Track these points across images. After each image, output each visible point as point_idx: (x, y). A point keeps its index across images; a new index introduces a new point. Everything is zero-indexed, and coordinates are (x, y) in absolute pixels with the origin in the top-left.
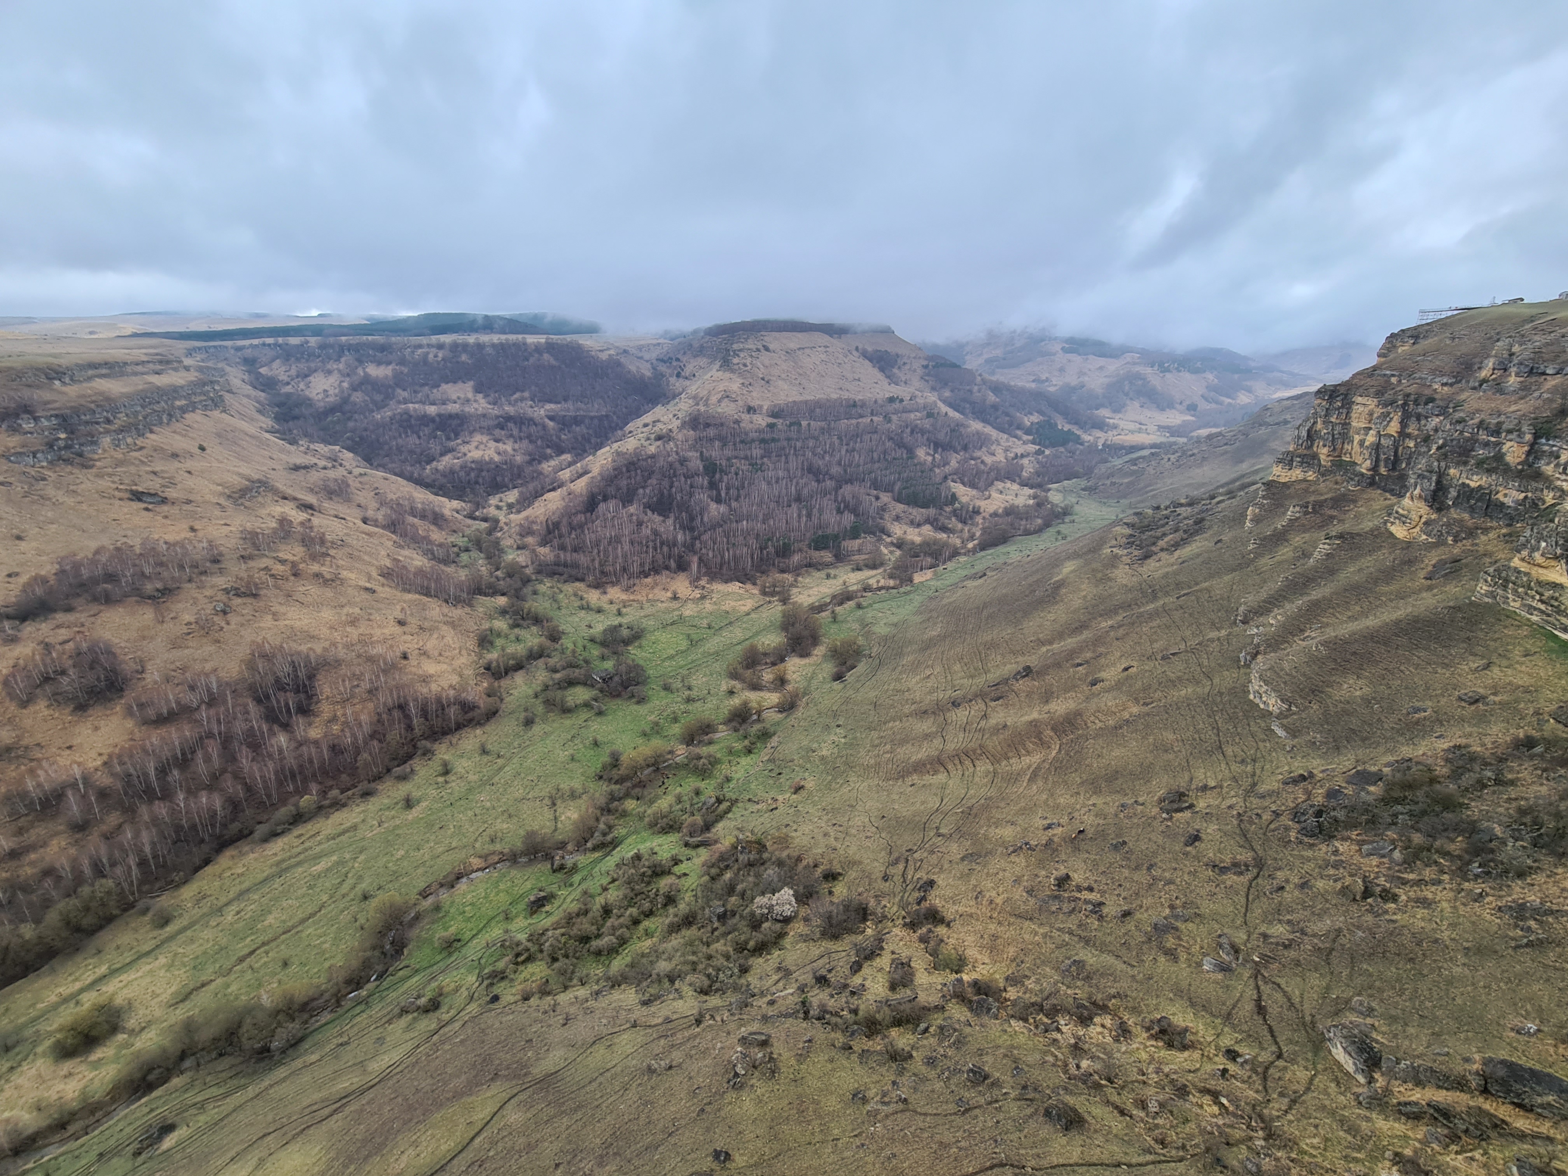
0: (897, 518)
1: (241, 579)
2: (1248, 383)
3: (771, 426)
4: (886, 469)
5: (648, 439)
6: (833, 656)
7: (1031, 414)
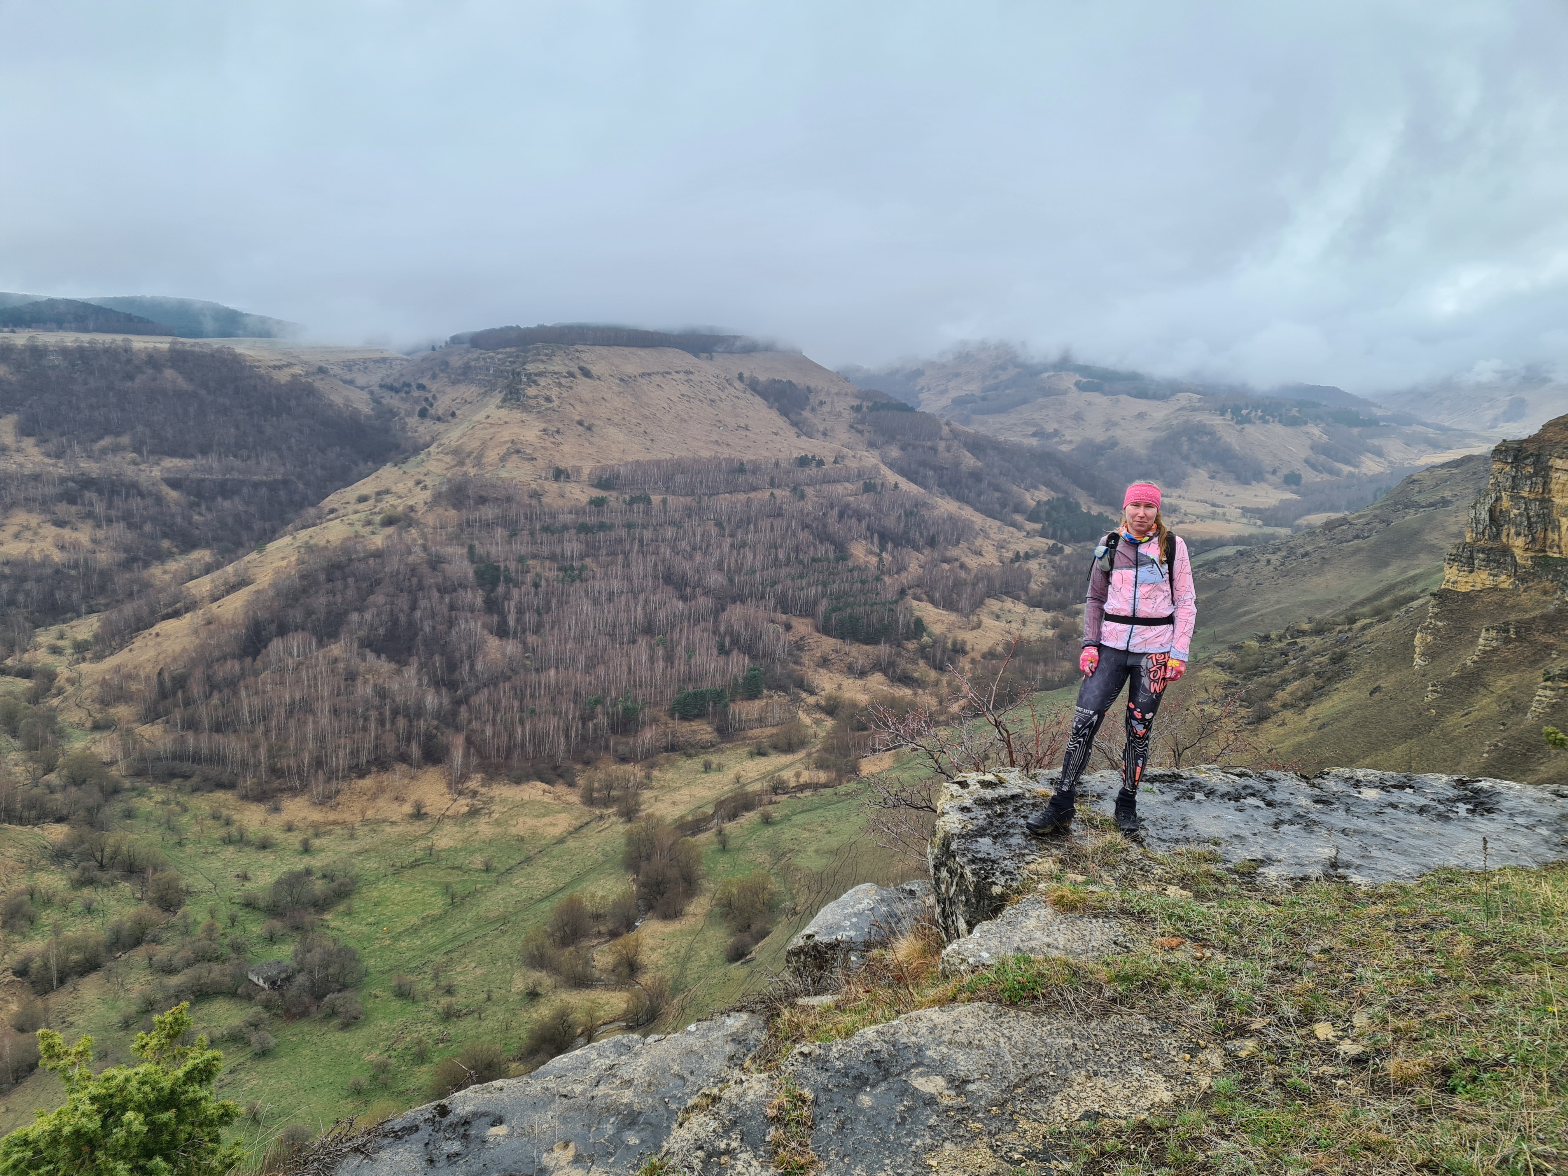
0: (824, 662)
2: (1376, 442)
3: (598, 503)
4: (801, 576)
5: (369, 523)
6: (725, 916)
7: (1036, 488)
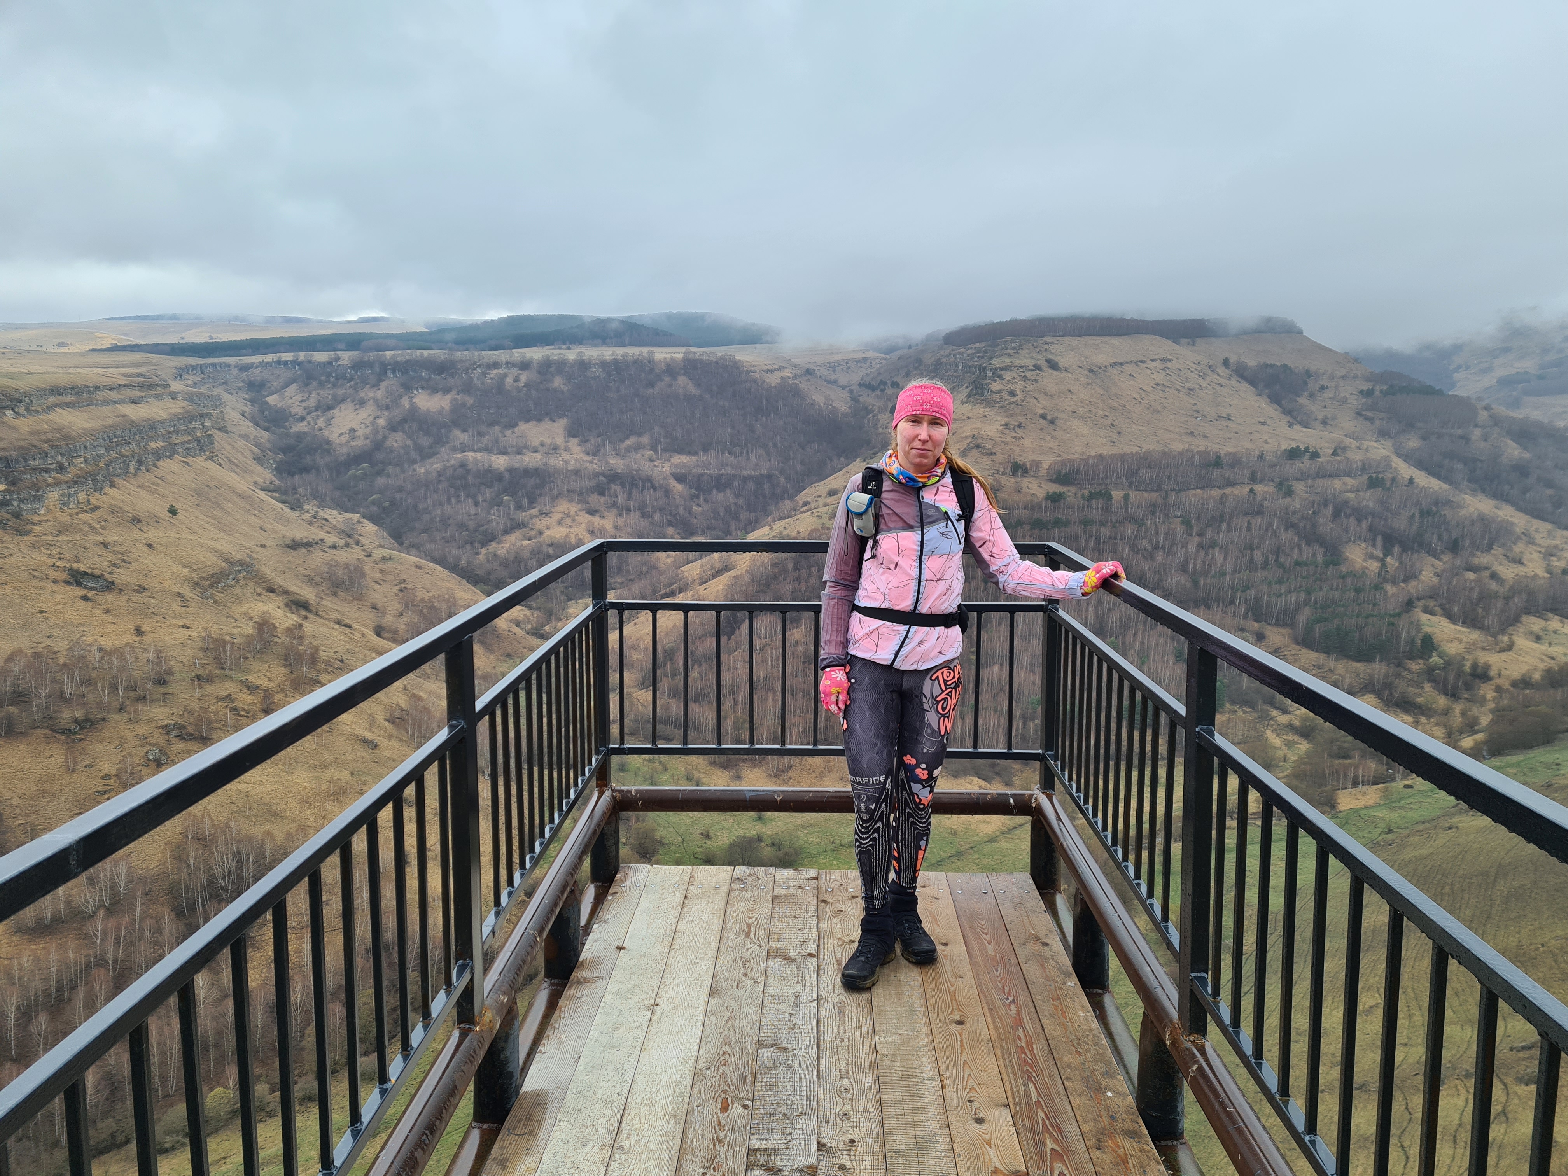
1: (191, 712)
3: (1055, 498)
